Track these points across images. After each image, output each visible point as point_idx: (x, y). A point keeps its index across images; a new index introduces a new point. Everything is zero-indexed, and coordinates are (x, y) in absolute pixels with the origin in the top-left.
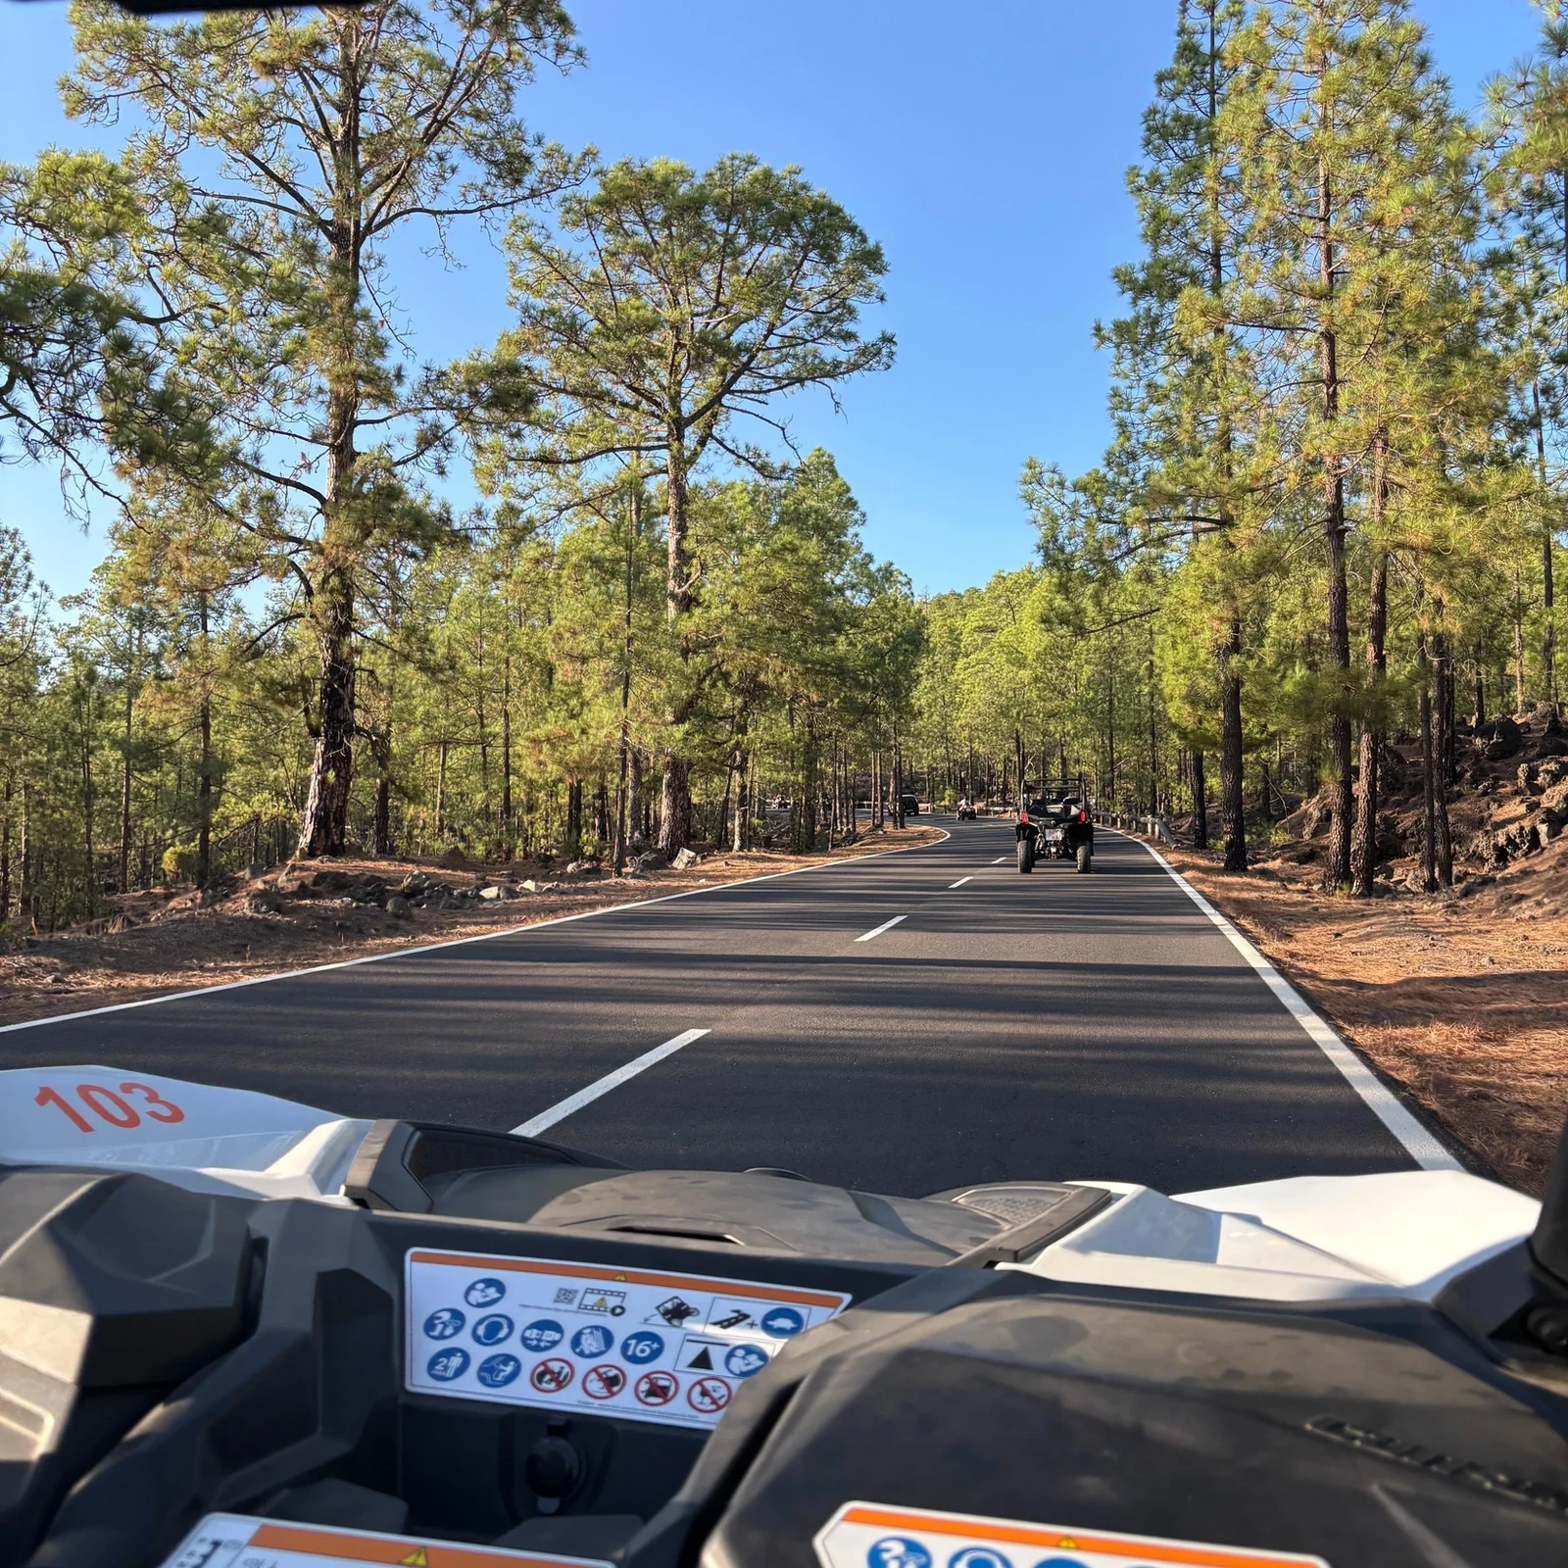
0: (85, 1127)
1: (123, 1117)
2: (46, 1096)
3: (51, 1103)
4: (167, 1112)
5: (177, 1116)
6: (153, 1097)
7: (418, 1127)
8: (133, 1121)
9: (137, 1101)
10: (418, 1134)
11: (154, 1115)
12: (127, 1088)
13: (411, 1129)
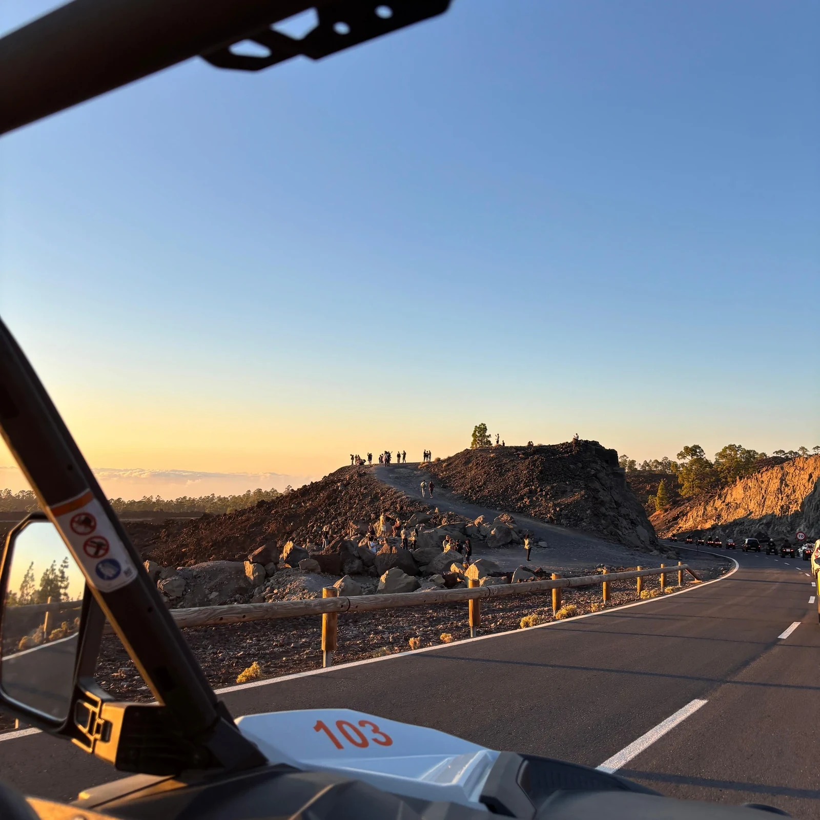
0: (339, 746)
1: (359, 740)
2: (320, 726)
3: (322, 731)
4: (383, 739)
5: (388, 742)
6: (376, 730)
7: (526, 757)
8: (365, 744)
9: (367, 731)
10: (526, 763)
11: (376, 740)
12: (362, 723)
13: (521, 759)
